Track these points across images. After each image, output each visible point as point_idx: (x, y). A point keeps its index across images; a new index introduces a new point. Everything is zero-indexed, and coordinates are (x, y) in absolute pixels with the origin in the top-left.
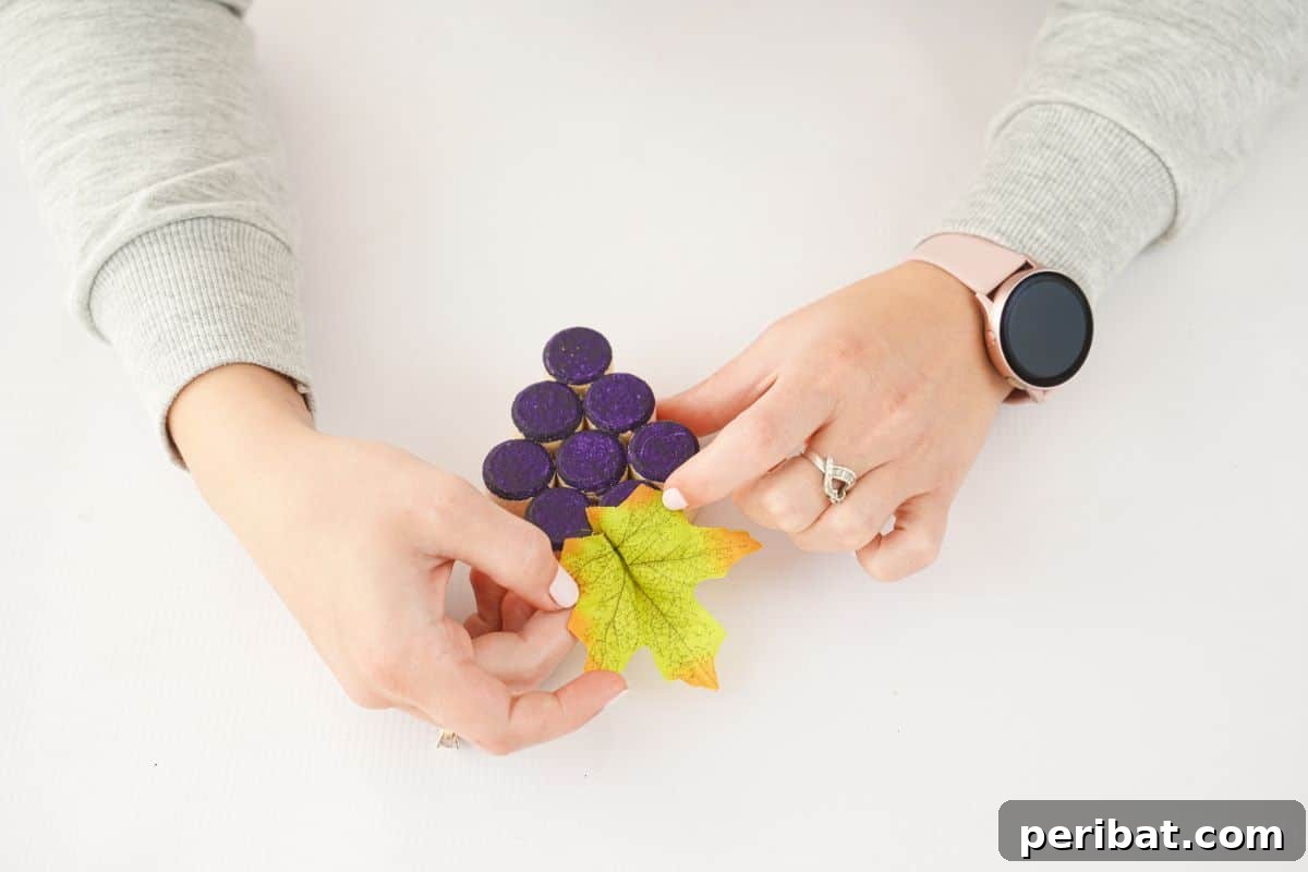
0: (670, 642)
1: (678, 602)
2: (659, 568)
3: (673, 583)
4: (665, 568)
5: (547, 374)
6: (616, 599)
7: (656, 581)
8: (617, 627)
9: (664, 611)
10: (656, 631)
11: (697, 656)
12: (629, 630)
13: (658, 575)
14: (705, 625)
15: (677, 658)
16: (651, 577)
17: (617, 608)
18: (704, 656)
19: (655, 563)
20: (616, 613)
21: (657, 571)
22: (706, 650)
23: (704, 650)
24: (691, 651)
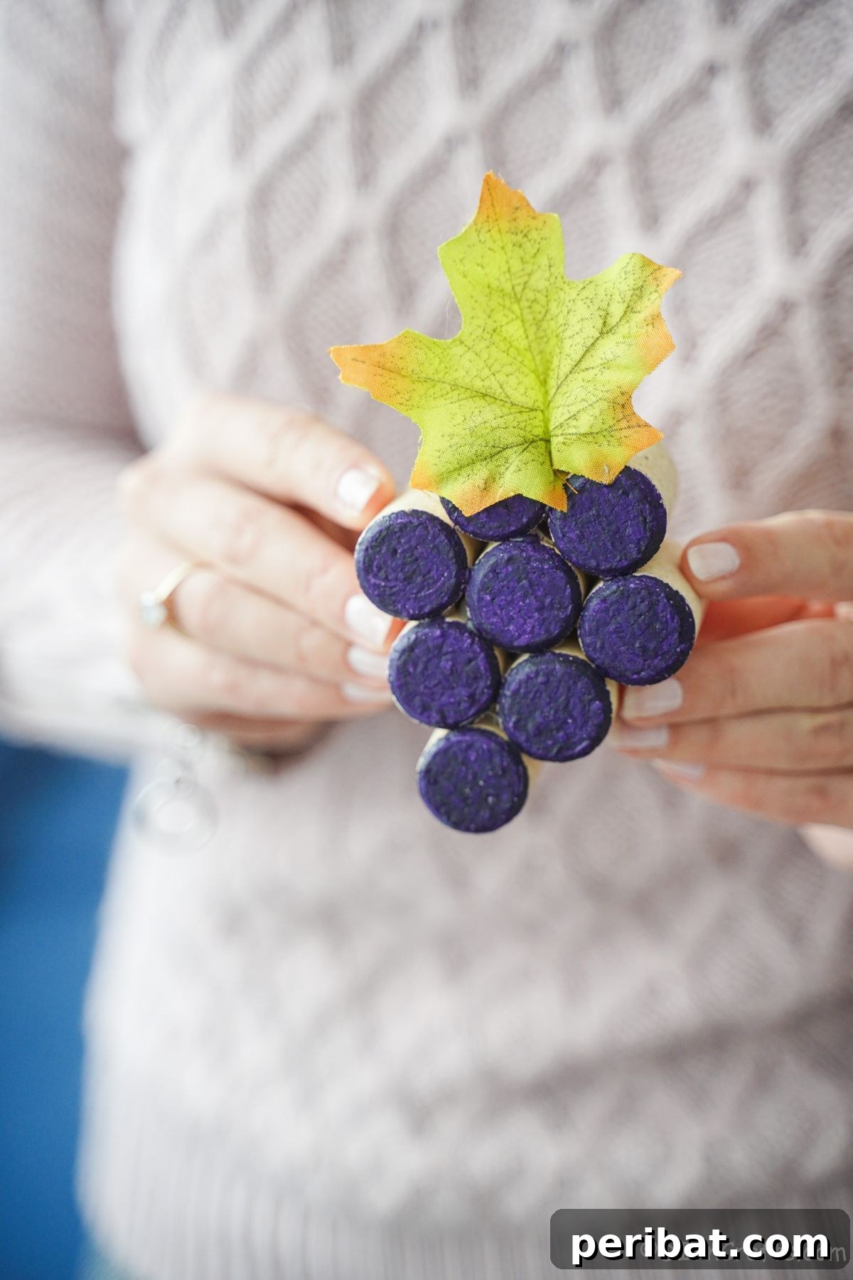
0: (530, 274)
1: (489, 329)
2: (496, 386)
3: (485, 356)
4: (487, 383)
5: (531, 772)
6: (583, 365)
7: (508, 369)
8: (600, 322)
9: (519, 323)
10: (543, 301)
11: (497, 237)
12: (586, 314)
13: (501, 377)
14: (467, 276)
15: (528, 245)
16: (513, 380)
17: (587, 351)
18: (486, 233)
19: (496, 396)
20: (593, 344)
21: (500, 384)
22: (480, 241)
23: (483, 241)
24: (503, 248)
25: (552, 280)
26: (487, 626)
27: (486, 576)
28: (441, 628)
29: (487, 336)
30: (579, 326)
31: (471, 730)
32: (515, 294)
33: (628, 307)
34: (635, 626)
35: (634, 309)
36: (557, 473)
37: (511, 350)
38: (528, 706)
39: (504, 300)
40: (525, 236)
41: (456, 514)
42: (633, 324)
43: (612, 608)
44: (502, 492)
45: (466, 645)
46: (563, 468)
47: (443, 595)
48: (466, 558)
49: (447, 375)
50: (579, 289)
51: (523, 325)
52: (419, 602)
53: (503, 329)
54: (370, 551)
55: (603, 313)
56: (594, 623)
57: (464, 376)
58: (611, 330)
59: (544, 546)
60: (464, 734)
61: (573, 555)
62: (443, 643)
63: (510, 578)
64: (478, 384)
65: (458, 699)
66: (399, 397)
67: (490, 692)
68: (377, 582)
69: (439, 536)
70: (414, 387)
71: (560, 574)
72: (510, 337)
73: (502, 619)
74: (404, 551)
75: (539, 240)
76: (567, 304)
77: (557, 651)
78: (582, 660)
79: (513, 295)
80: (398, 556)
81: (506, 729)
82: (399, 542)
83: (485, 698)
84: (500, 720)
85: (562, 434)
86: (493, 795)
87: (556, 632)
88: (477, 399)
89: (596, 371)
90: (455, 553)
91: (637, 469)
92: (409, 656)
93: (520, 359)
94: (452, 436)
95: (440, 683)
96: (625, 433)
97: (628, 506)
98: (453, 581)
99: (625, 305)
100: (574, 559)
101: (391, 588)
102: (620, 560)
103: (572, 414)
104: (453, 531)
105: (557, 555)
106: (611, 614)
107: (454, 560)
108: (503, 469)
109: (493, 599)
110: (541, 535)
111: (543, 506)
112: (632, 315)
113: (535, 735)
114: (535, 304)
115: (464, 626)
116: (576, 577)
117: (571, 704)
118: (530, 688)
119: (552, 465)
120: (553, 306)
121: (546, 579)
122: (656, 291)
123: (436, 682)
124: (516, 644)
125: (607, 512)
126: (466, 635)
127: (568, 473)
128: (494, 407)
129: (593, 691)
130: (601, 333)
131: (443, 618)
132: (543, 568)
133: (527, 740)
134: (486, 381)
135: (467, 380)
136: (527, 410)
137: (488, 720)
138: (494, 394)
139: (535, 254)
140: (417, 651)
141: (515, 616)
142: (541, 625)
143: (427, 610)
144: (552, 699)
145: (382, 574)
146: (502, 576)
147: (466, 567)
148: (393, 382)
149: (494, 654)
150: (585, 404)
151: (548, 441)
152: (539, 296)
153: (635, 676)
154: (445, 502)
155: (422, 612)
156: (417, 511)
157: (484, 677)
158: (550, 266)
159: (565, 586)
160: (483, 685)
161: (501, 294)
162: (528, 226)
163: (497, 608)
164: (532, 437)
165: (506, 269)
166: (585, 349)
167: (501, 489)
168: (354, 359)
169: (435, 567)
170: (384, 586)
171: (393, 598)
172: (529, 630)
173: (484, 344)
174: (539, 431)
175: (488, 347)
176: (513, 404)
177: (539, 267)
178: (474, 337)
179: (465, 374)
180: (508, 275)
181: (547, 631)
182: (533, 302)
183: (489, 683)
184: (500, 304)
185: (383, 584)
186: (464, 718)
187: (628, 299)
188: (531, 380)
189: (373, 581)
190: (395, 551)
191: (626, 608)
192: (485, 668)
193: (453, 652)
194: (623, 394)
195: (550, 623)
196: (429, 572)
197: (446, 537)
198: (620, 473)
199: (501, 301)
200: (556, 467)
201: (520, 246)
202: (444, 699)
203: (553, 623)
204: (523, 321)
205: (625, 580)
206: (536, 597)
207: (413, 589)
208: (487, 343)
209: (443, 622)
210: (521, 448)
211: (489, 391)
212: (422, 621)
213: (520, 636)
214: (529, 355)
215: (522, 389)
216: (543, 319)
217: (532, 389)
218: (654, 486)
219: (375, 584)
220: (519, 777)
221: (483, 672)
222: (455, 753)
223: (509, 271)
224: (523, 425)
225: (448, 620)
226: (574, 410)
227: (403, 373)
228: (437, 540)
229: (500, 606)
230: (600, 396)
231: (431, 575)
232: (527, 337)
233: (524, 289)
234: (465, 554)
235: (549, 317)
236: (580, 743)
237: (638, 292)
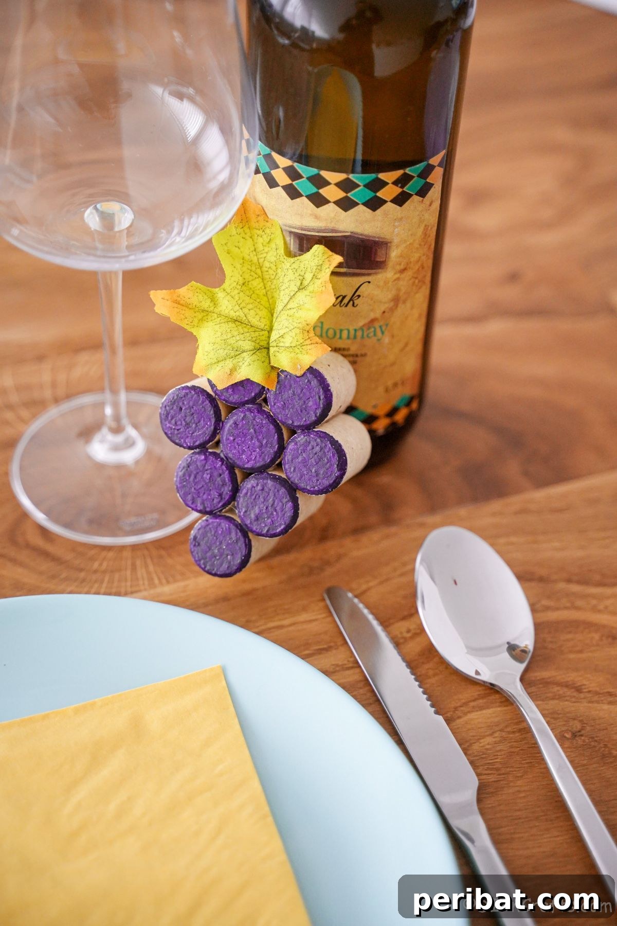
0: (267, 253)
1: (241, 283)
2: (242, 315)
3: (237, 298)
4: (237, 314)
6: (288, 307)
7: (250, 306)
8: (298, 283)
9: (260, 280)
10: (274, 268)
11: (247, 231)
12: (293, 277)
13: (246, 311)
14: (228, 253)
15: (265, 237)
16: (252, 312)
17: (291, 298)
18: (241, 228)
19: (242, 321)
20: (294, 295)
21: (245, 315)
22: (237, 233)
23: (239, 233)
24: (251, 237)
25: (278, 257)
26: (230, 455)
27: (231, 426)
28: (205, 454)
29: (239, 287)
30: (288, 284)
31: (220, 516)
32: (259, 263)
33: (314, 275)
34: (313, 460)
35: (317, 277)
36: (273, 368)
37: (253, 295)
38: (252, 503)
39: (251, 267)
40: (263, 231)
41: (215, 389)
42: (316, 285)
43: (301, 448)
44: (239, 377)
45: (218, 465)
46: (275, 366)
47: (206, 435)
48: (221, 415)
49: (215, 309)
50: (291, 263)
51: (263, 282)
52: (193, 439)
53: (250, 283)
54: (167, 408)
55: (301, 278)
56: (290, 457)
57: (225, 310)
58: (304, 288)
59: (264, 410)
60: (216, 518)
61: (279, 416)
62: (206, 463)
63: (244, 427)
64: (232, 314)
65: (212, 496)
66: (186, 320)
67: (231, 493)
68: (171, 426)
69: (205, 401)
70: (196, 315)
71: (271, 427)
72: (254, 288)
73: (239, 452)
74: (185, 409)
75: (270, 234)
76: (285, 271)
77: (270, 473)
78: (284, 478)
79: (257, 264)
80: (183, 411)
81: (240, 516)
82: (183, 403)
83: (227, 498)
84: (237, 512)
85: (277, 346)
86: (230, 555)
87: (269, 460)
88: (230, 323)
89: (295, 310)
90: (214, 411)
91: (317, 368)
92: (187, 470)
93: (258, 300)
94: (214, 344)
95: (203, 486)
96: (309, 347)
97: (310, 390)
98: (212, 428)
99: (313, 274)
100: (280, 419)
101: (178, 430)
102: (305, 420)
103: (281, 335)
104: (214, 399)
105: (271, 416)
106: (300, 452)
107: (213, 415)
108: (241, 364)
109: (234, 440)
110: (264, 404)
111: (263, 388)
112: (316, 280)
113: (255, 520)
114: (270, 269)
115: (219, 454)
116: (282, 429)
117: (276, 503)
118: (253, 493)
119: (270, 363)
120: (279, 271)
121: (264, 429)
122: (329, 268)
123: (201, 486)
124: (246, 466)
125: (299, 391)
126: (219, 459)
127: (280, 369)
128: (240, 327)
129: (288, 497)
130: (299, 289)
131: (207, 449)
132: (262, 423)
133: (251, 522)
134: (236, 313)
135: (227, 311)
136: (260, 330)
137: (231, 511)
138: (241, 320)
139: (269, 242)
140: (191, 467)
141: (246, 450)
142: (260, 456)
143: (197, 443)
144: (265, 500)
145: (173, 421)
146: (240, 425)
147: (221, 420)
148: (183, 312)
149: (235, 472)
150: (288, 330)
151: (268, 349)
152: (271, 265)
153: (312, 489)
154: (209, 381)
155: (195, 445)
156: (195, 386)
157: (227, 484)
158: (276, 249)
159: (275, 434)
160: (227, 490)
161: (250, 263)
162: (265, 226)
163: (236, 444)
164: (259, 346)
165: (253, 249)
166: (290, 297)
167: (239, 375)
168: (162, 298)
169: (203, 419)
170: (174, 429)
171: (179, 436)
172: (253, 458)
173: (236, 291)
174: (264, 344)
175: (239, 293)
176: (252, 326)
177: (272, 249)
178: (231, 287)
179: (225, 308)
180: (255, 253)
181: (264, 459)
182: (269, 268)
183: (230, 488)
184: (248, 269)
185: (174, 427)
186: (216, 508)
187: (314, 270)
188: (264, 313)
189: (168, 425)
190: (181, 409)
191: (308, 450)
192: (228, 480)
193: (211, 469)
194: (307, 325)
195: (265, 456)
196: (199, 422)
197: (210, 402)
198: (307, 370)
199: (249, 267)
200: (272, 364)
201: (261, 237)
202: (205, 497)
203: (267, 455)
204: (263, 279)
205: (308, 432)
206: (258, 439)
207: (190, 431)
208: (239, 291)
209: (207, 451)
210: (252, 352)
211: (238, 318)
212: (195, 450)
213: (248, 462)
214: (265, 298)
215: (257, 318)
216: (274, 279)
217: (264, 318)
218: (326, 379)
219: (169, 427)
220: (246, 545)
221: (227, 481)
222: (210, 529)
223: (255, 250)
224: (254, 339)
225: (210, 450)
226: (282, 332)
227: (190, 307)
228: (205, 403)
229: (238, 443)
230: (295, 326)
231: (200, 423)
232: (265, 288)
233: (264, 260)
234: (220, 413)
235: (277, 277)
236: (280, 526)
237: (319, 267)
